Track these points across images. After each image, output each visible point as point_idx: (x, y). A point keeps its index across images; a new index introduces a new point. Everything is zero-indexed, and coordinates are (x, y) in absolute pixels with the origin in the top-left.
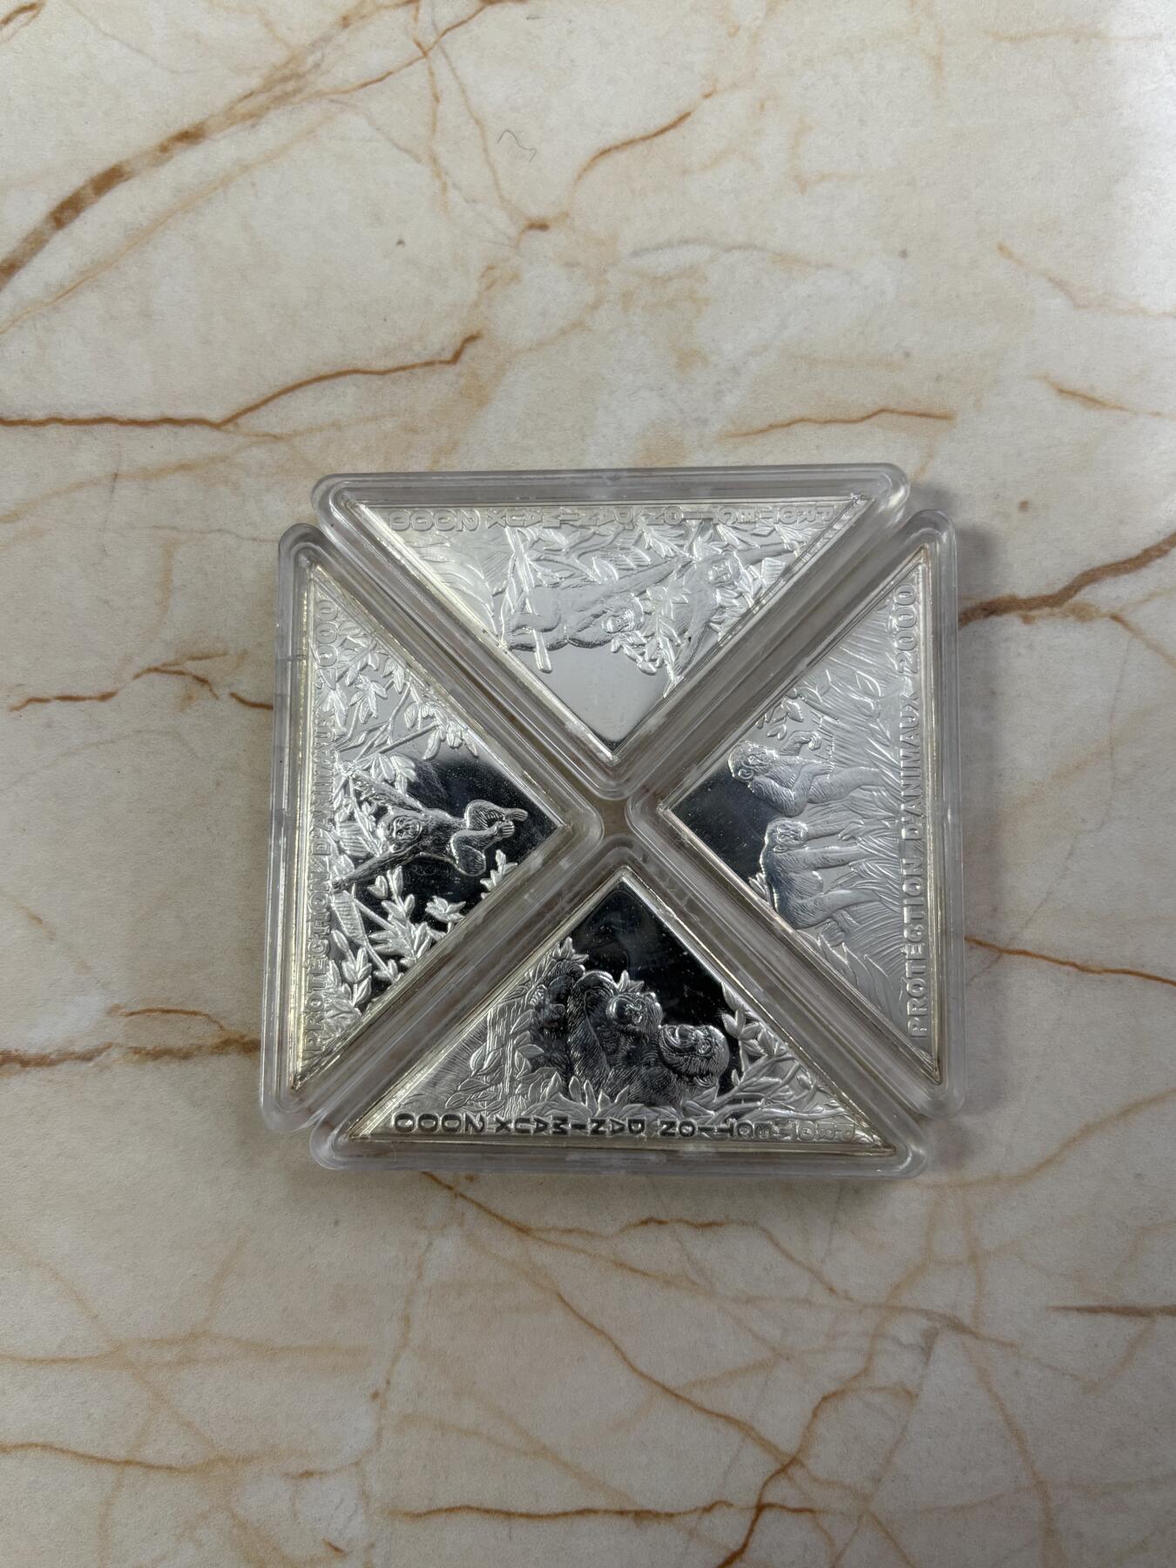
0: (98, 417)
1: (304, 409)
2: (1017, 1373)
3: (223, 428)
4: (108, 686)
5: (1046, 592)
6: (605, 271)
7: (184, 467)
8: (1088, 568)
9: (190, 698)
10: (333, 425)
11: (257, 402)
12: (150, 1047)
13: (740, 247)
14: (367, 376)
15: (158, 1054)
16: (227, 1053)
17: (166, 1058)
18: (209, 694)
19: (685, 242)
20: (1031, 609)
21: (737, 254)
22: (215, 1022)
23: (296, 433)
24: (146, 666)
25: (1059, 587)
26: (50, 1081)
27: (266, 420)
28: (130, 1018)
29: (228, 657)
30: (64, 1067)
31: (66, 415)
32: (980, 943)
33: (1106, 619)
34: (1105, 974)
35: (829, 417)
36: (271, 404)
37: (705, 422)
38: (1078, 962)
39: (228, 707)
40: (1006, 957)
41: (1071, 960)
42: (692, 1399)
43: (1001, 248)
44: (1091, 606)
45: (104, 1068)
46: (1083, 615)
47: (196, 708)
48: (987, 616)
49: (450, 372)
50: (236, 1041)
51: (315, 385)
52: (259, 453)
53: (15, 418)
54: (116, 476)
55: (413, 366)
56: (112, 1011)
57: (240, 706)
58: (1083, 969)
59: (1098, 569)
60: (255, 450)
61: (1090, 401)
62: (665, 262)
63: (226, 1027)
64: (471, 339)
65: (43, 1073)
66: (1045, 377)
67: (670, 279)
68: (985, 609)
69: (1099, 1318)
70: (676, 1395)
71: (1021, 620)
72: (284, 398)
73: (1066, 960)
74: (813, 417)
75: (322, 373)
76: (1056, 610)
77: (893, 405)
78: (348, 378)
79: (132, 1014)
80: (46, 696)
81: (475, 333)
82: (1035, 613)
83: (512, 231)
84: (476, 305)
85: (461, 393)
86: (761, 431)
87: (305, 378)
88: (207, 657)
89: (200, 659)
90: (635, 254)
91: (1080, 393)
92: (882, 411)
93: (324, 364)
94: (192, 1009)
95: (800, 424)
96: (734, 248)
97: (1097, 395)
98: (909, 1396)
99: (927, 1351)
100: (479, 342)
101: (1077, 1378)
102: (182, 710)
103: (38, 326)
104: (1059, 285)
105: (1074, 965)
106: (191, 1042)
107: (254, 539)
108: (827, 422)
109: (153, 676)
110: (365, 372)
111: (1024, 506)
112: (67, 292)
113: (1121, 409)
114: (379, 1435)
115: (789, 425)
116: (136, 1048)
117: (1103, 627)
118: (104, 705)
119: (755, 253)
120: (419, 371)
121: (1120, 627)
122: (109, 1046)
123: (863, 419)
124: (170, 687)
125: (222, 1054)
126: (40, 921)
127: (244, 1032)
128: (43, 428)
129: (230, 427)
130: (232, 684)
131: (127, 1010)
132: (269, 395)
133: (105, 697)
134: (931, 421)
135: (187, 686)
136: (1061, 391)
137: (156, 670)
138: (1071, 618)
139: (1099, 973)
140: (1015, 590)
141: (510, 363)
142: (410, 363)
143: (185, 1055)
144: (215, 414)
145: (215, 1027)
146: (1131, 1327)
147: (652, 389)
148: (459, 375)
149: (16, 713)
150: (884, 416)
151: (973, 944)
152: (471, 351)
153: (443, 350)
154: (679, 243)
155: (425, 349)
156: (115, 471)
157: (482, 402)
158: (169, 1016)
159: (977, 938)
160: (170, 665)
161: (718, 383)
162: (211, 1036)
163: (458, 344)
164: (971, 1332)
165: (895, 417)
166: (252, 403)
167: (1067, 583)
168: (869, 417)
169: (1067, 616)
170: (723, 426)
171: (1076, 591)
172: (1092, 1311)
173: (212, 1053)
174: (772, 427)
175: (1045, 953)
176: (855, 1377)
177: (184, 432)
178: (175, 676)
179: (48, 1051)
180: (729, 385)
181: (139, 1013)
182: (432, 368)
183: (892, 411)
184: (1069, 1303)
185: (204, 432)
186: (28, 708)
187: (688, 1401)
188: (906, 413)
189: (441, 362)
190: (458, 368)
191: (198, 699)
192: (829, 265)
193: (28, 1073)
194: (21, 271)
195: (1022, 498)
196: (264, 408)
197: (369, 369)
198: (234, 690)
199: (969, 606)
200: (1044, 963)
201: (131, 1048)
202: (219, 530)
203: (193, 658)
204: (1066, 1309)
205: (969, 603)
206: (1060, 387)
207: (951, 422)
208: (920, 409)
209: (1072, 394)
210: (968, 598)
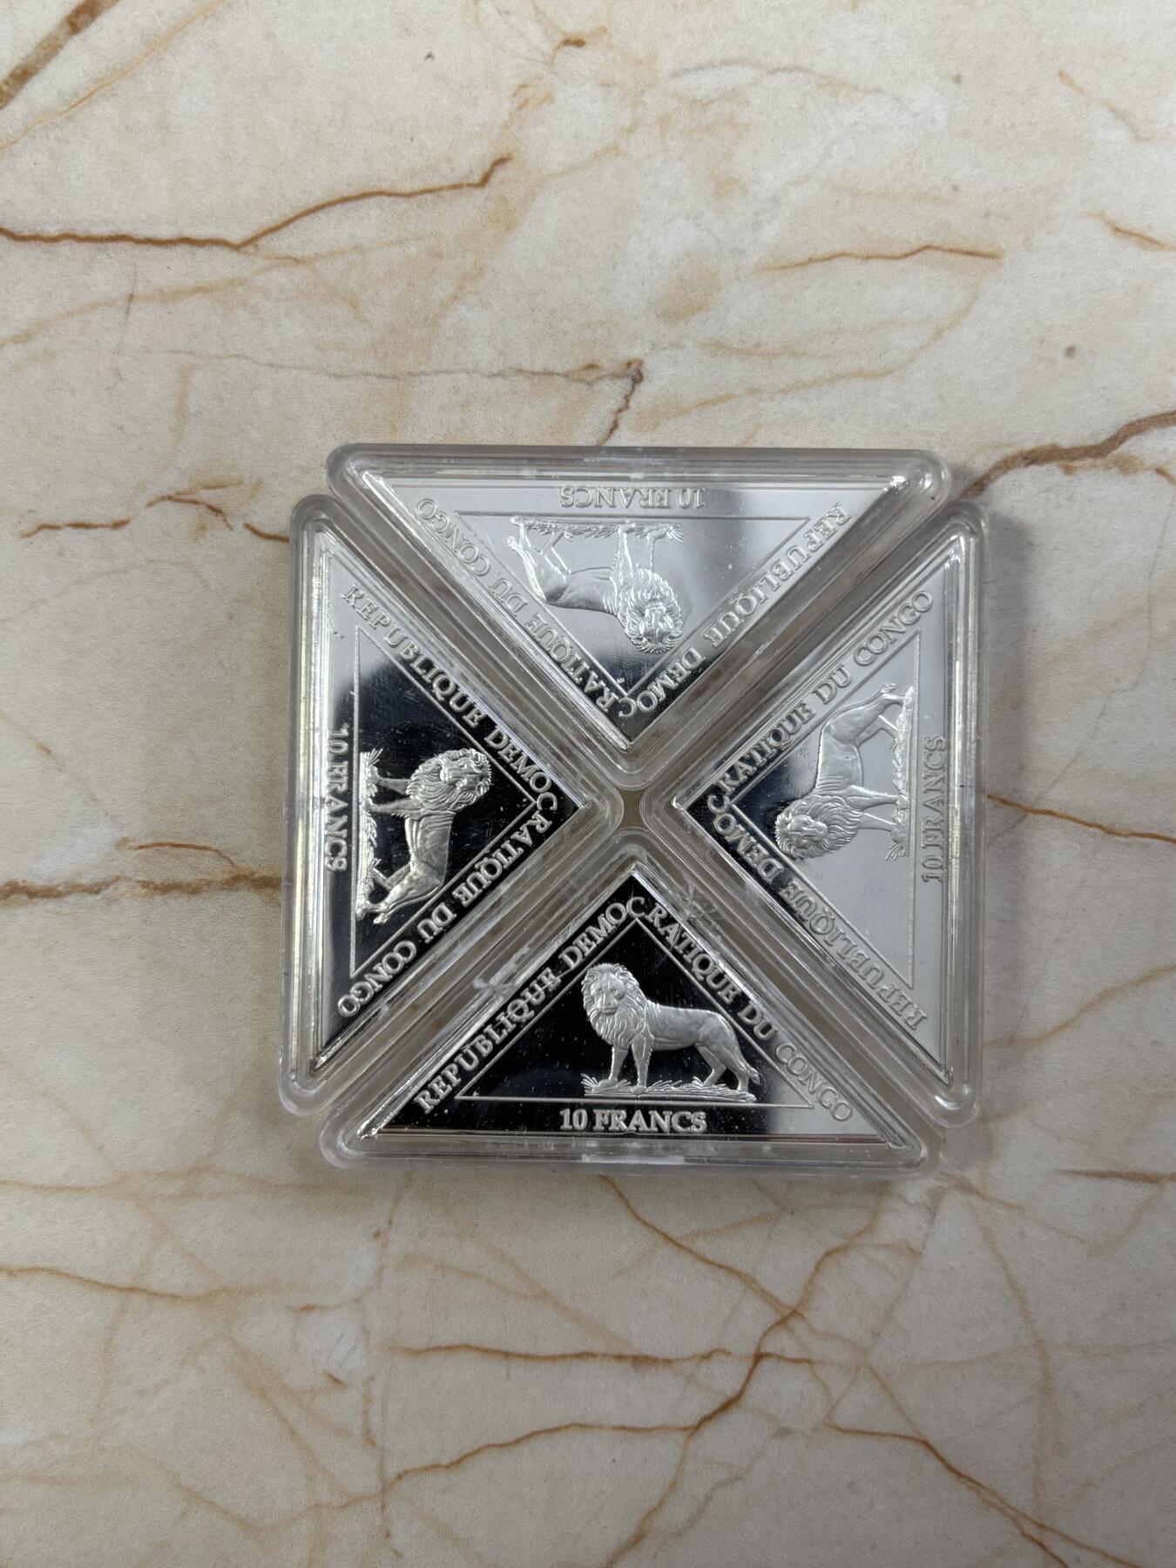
0: (113, 234)
1: (328, 231)
2: (1022, 1234)
3: (243, 249)
4: (120, 514)
5: (1091, 442)
6: (642, 92)
7: (201, 290)
8: (1135, 419)
9: (203, 527)
10: (355, 248)
11: (279, 223)
12: (158, 882)
13: (785, 69)
14: (393, 199)
15: (166, 889)
16: (237, 889)
17: (175, 893)
18: (222, 525)
19: (725, 63)
20: (1073, 459)
21: (782, 77)
22: (225, 858)
23: (318, 256)
24: (160, 495)
25: (1103, 437)
26: (57, 913)
27: (285, 242)
28: (139, 851)
29: (242, 487)
30: (71, 899)
31: (80, 231)
32: (1005, 802)
33: (1150, 472)
34: (1132, 838)
35: (870, 254)
36: (292, 226)
37: (742, 253)
38: (1105, 823)
39: (241, 537)
40: (1031, 816)
41: (1097, 822)
42: (694, 1249)
43: (1061, 74)
44: (1135, 458)
45: (111, 901)
46: (1127, 467)
47: (210, 538)
48: (1028, 465)
49: (480, 195)
50: (245, 877)
51: (338, 208)
52: (279, 277)
53: (26, 233)
54: (131, 297)
55: (440, 189)
56: (122, 844)
57: (254, 537)
58: (1110, 832)
59: (1145, 420)
60: (274, 274)
61: (1147, 241)
62: (705, 84)
63: (236, 862)
64: (501, 162)
65: (52, 905)
66: (1100, 216)
67: (710, 102)
68: (1026, 458)
69: (1107, 1183)
70: (679, 1245)
71: (1062, 470)
72: (307, 219)
73: (1092, 822)
74: (854, 252)
75: (346, 195)
76: (1099, 461)
77: (937, 243)
78: (372, 200)
79: (141, 847)
80: (58, 523)
81: (505, 156)
82: (1076, 463)
83: (547, 47)
84: (507, 126)
85: (489, 218)
86: (801, 265)
87: (327, 199)
88: (222, 486)
89: (214, 488)
90: (675, 75)
91: (1136, 232)
92: (927, 247)
93: (348, 185)
94: (202, 845)
95: (841, 259)
96: (779, 69)
97: (1154, 235)
98: (914, 1254)
99: (932, 1211)
100: (509, 164)
101: (1082, 1242)
102: (195, 540)
103: (52, 136)
104: (1122, 116)
105: (1100, 827)
106: (200, 877)
107: (272, 366)
108: (869, 257)
109: (168, 505)
110: (390, 195)
111: (1070, 351)
112: (80, 102)
114: (380, 1272)
115: (830, 258)
116: (144, 882)
117: (1147, 480)
118: (117, 534)
119: (801, 75)
120: (447, 194)
121: (1164, 481)
122: (117, 879)
123: (906, 256)
124: (185, 517)
125: (232, 890)
126: (49, 752)
127: (255, 869)
128: (55, 244)
129: (250, 249)
130: (246, 515)
131: (137, 844)
132: (291, 216)
133: (118, 525)
134: (977, 259)
135: (200, 516)
136: (1117, 230)
137: (170, 498)
138: (1115, 471)
139: (1126, 836)
140: (1057, 439)
141: (541, 187)
142: (437, 186)
143: (194, 890)
144: (236, 234)
145: (226, 863)
146: (1140, 1192)
147: (687, 218)
148: (487, 199)
149: (27, 540)
150: (928, 253)
151: (997, 803)
152: (500, 174)
153: (472, 172)
154: (721, 63)
155: (453, 170)
156: (130, 292)
157: (509, 228)
158: (177, 850)
159: (1002, 797)
160: (184, 494)
161: (757, 213)
162: (220, 871)
163: (488, 167)
164: (978, 1193)
165: (940, 254)
166: (273, 225)
167: (1111, 434)
168: (913, 253)
169: (1111, 468)
170: (762, 258)
171: (1121, 443)
172: (1102, 1175)
173: (222, 889)
174: (811, 260)
175: (1071, 813)
176: (859, 1234)
177: (202, 252)
178: (189, 505)
179: (55, 883)
180: (768, 216)
181: (147, 847)
182: (459, 191)
183: (937, 249)
184: (1079, 1168)
185: (224, 253)
186: (39, 534)
187: (690, 1251)
188: (951, 251)
189: (469, 185)
190: (486, 190)
191: (212, 529)
192: (878, 91)
193: (35, 904)
194: (34, 78)
195: (1068, 343)
196: (285, 230)
197: (394, 191)
198: (248, 522)
199: (1010, 454)
200: (1069, 825)
201: (139, 881)
202: (237, 356)
203: (207, 487)
204: (1075, 1172)
205: (1009, 452)
206: (1117, 225)
207: (998, 261)
208: (967, 246)
209: (1129, 234)
210: (1009, 446)
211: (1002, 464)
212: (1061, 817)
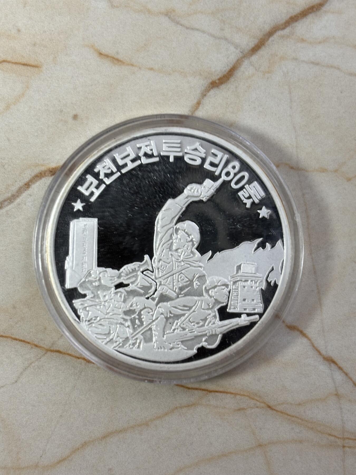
32: (36, 346)
48: (52, 175)
61: (116, 60)
66: (92, 47)
73: (80, 356)
77: (9, 59)
91: (110, 55)
92: (4, 61)
97: (120, 57)
105: (84, 359)
111: (75, 117)
113: (132, 65)
134: (29, 68)
136: (101, 54)
150: (5, 64)
151: (33, 346)
159: (35, 343)
165: (11, 65)
183: (9, 62)
188: (16, 63)
195: (74, 113)
199: (43, 170)
200: (68, 358)
205: (43, 168)
206: (101, 52)
207: (40, 69)
208: (24, 61)
209: (107, 56)
210: (43, 165)
211: (39, 175)
212: (65, 353)
